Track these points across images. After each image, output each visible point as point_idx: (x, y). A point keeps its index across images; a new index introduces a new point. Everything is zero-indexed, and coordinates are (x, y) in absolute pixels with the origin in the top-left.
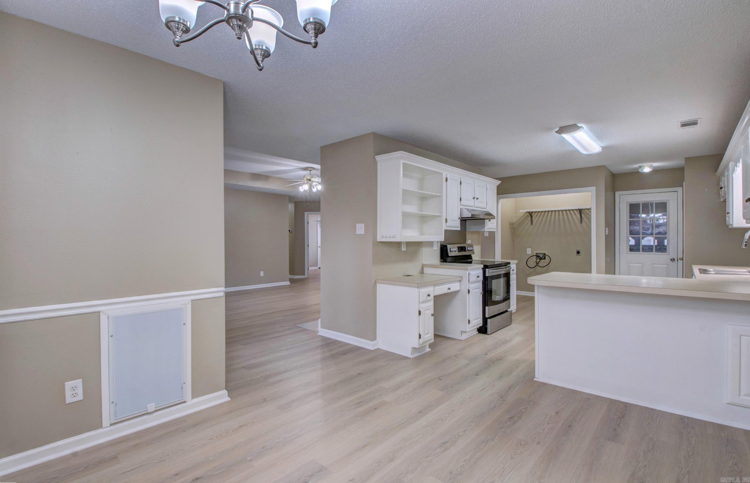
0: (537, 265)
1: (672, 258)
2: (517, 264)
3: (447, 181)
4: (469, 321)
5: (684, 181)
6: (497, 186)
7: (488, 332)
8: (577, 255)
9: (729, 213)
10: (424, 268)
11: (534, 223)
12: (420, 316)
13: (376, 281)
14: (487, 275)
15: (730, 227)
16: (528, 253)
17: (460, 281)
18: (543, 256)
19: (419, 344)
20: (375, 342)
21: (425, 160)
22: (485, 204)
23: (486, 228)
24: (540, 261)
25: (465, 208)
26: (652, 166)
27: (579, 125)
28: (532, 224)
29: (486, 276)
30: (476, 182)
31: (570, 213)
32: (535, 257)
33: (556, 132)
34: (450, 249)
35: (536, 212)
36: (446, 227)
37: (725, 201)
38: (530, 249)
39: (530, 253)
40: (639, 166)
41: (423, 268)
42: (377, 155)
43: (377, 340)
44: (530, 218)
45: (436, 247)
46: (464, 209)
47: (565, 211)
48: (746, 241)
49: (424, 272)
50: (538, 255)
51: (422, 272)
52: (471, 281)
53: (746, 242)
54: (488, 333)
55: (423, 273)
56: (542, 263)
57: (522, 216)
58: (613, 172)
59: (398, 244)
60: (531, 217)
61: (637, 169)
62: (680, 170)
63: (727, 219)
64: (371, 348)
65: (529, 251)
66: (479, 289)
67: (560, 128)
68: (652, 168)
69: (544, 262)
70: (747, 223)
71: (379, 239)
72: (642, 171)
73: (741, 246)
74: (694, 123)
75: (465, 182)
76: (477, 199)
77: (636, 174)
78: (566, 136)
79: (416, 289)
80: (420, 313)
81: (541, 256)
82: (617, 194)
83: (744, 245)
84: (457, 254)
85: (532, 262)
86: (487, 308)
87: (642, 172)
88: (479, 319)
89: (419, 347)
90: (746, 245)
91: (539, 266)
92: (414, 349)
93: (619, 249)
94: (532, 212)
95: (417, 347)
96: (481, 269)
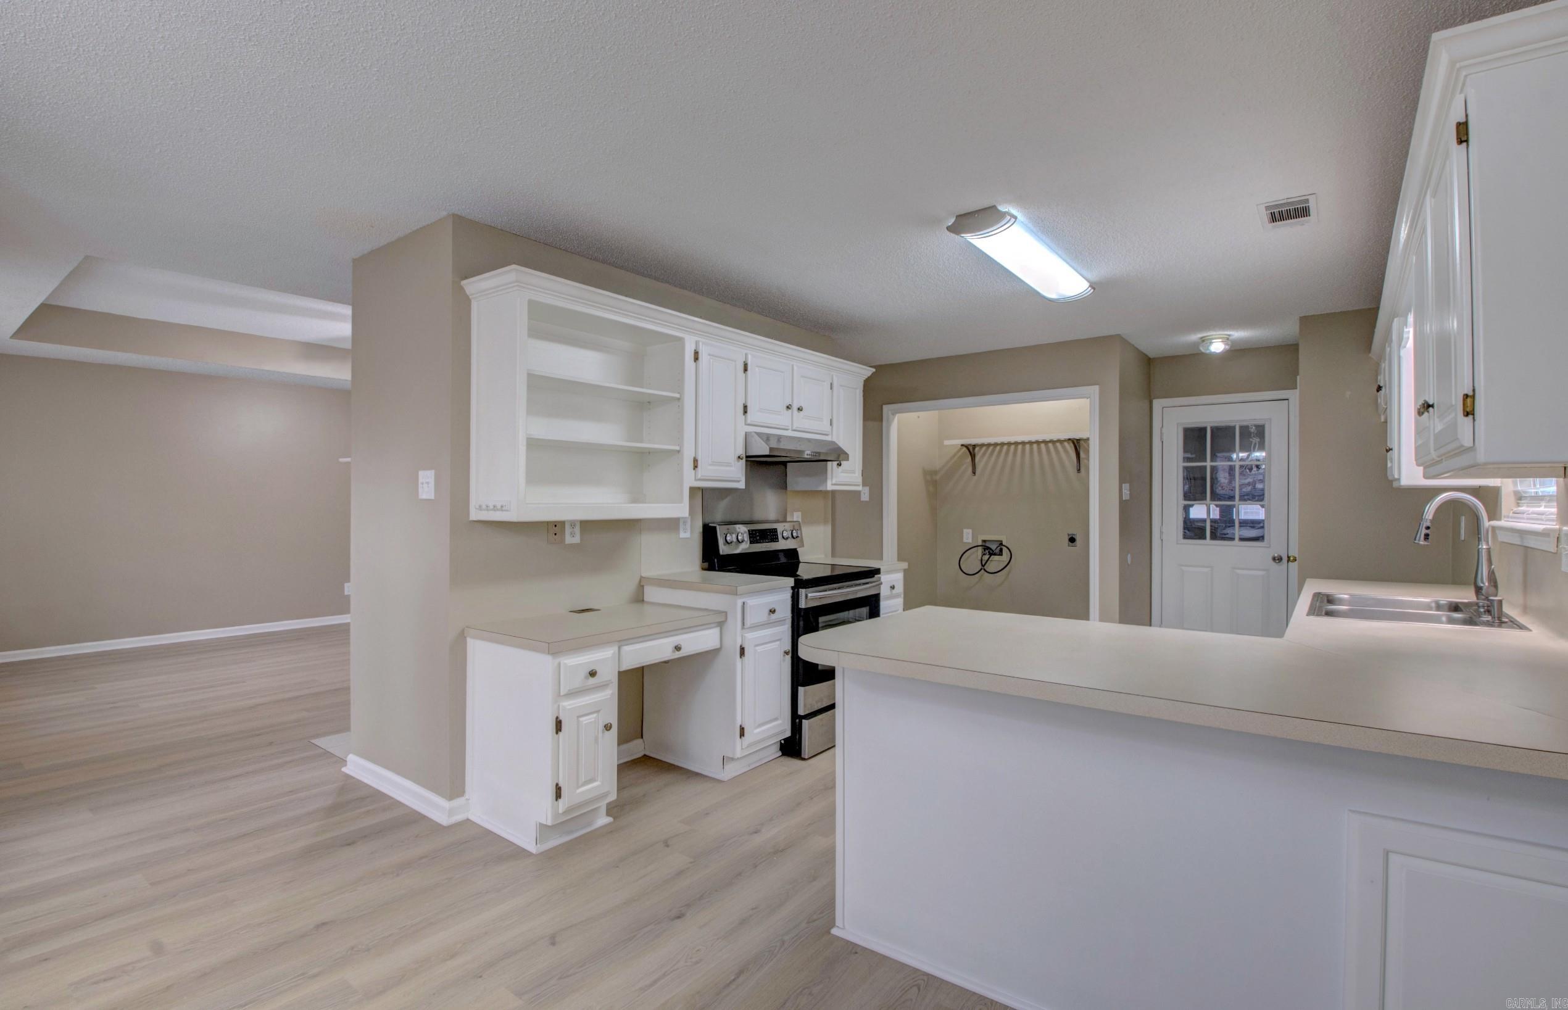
0: (981, 569)
1: (1276, 555)
2: (905, 571)
3: (696, 359)
4: (742, 730)
5: (1298, 374)
6: (865, 381)
7: (805, 754)
8: (1069, 546)
9: (1392, 449)
10: (645, 587)
11: (978, 471)
12: (559, 733)
13: (463, 631)
14: (803, 605)
15: (1395, 484)
16: (965, 540)
17: (721, 625)
18: (997, 547)
19: (556, 815)
20: (458, 802)
21: (626, 301)
22: (827, 422)
23: (829, 483)
24: (989, 558)
25: (756, 433)
26: (1231, 338)
27: (1002, 208)
28: (974, 473)
29: (800, 607)
30: (795, 368)
31: (1056, 448)
32: (980, 550)
33: (949, 229)
34: (726, 537)
35: (982, 445)
36: (696, 480)
37: (1386, 422)
38: (970, 531)
39: (970, 541)
40: (1202, 338)
41: (641, 587)
42: (466, 278)
43: (467, 796)
44: (969, 459)
45: (689, 531)
46: (753, 433)
47: (1046, 445)
48: (1429, 524)
49: (645, 599)
50: (988, 544)
51: (639, 598)
52: (748, 623)
53: (1428, 528)
54: (803, 756)
55: (643, 600)
56: (996, 562)
57: (955, 455)
58: (1145, 352)
59: (555, 528)
60: (973, 456)
61: (1196, 345)
62: (1288, 351)
63: (1389, 465)
64: (443, 819)
65: (968, 537)
66: (778, 643)
67: (959, 217)
68: (1230, 343)
69: (999, 561)
70: (1426, 477)
71: (474, 515)
72: (1208, 349)
73: (1415, 540)
74: (1300, 212)
75: (757, 366)
76: (800, 409)
77: (1194, 358)
78: (979, 242)
79: (549, 658)
80: (559, 726)
81: (993, 547)
82: (1157, 404)
83: (1423, 536)
84: (745, 547)
85: (973, 561)
86: (801, 690)
87: (1208, 352)
88: (779, 722)
89: (554, 824)
90: (1427, 536)
91: (987, 572)
92: (542, 827)
93: (1161, 533)
94: (974, 446)
95: (549, 823)
96: (790, 588)
